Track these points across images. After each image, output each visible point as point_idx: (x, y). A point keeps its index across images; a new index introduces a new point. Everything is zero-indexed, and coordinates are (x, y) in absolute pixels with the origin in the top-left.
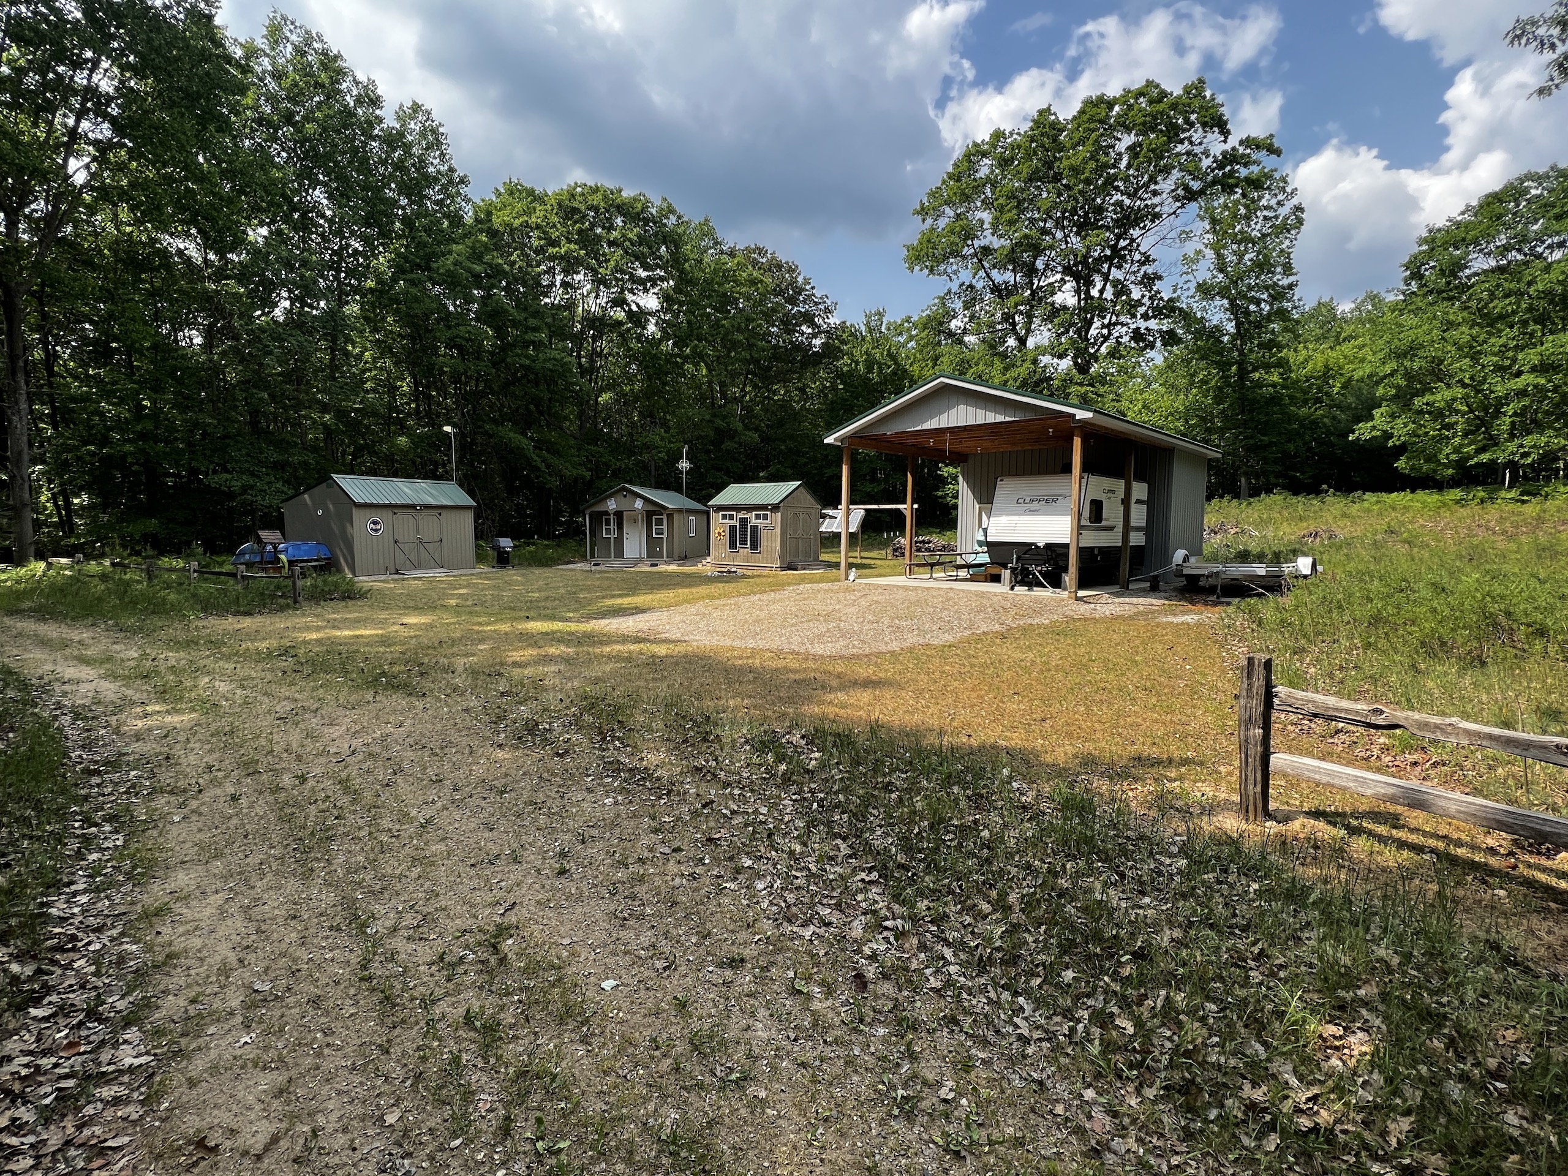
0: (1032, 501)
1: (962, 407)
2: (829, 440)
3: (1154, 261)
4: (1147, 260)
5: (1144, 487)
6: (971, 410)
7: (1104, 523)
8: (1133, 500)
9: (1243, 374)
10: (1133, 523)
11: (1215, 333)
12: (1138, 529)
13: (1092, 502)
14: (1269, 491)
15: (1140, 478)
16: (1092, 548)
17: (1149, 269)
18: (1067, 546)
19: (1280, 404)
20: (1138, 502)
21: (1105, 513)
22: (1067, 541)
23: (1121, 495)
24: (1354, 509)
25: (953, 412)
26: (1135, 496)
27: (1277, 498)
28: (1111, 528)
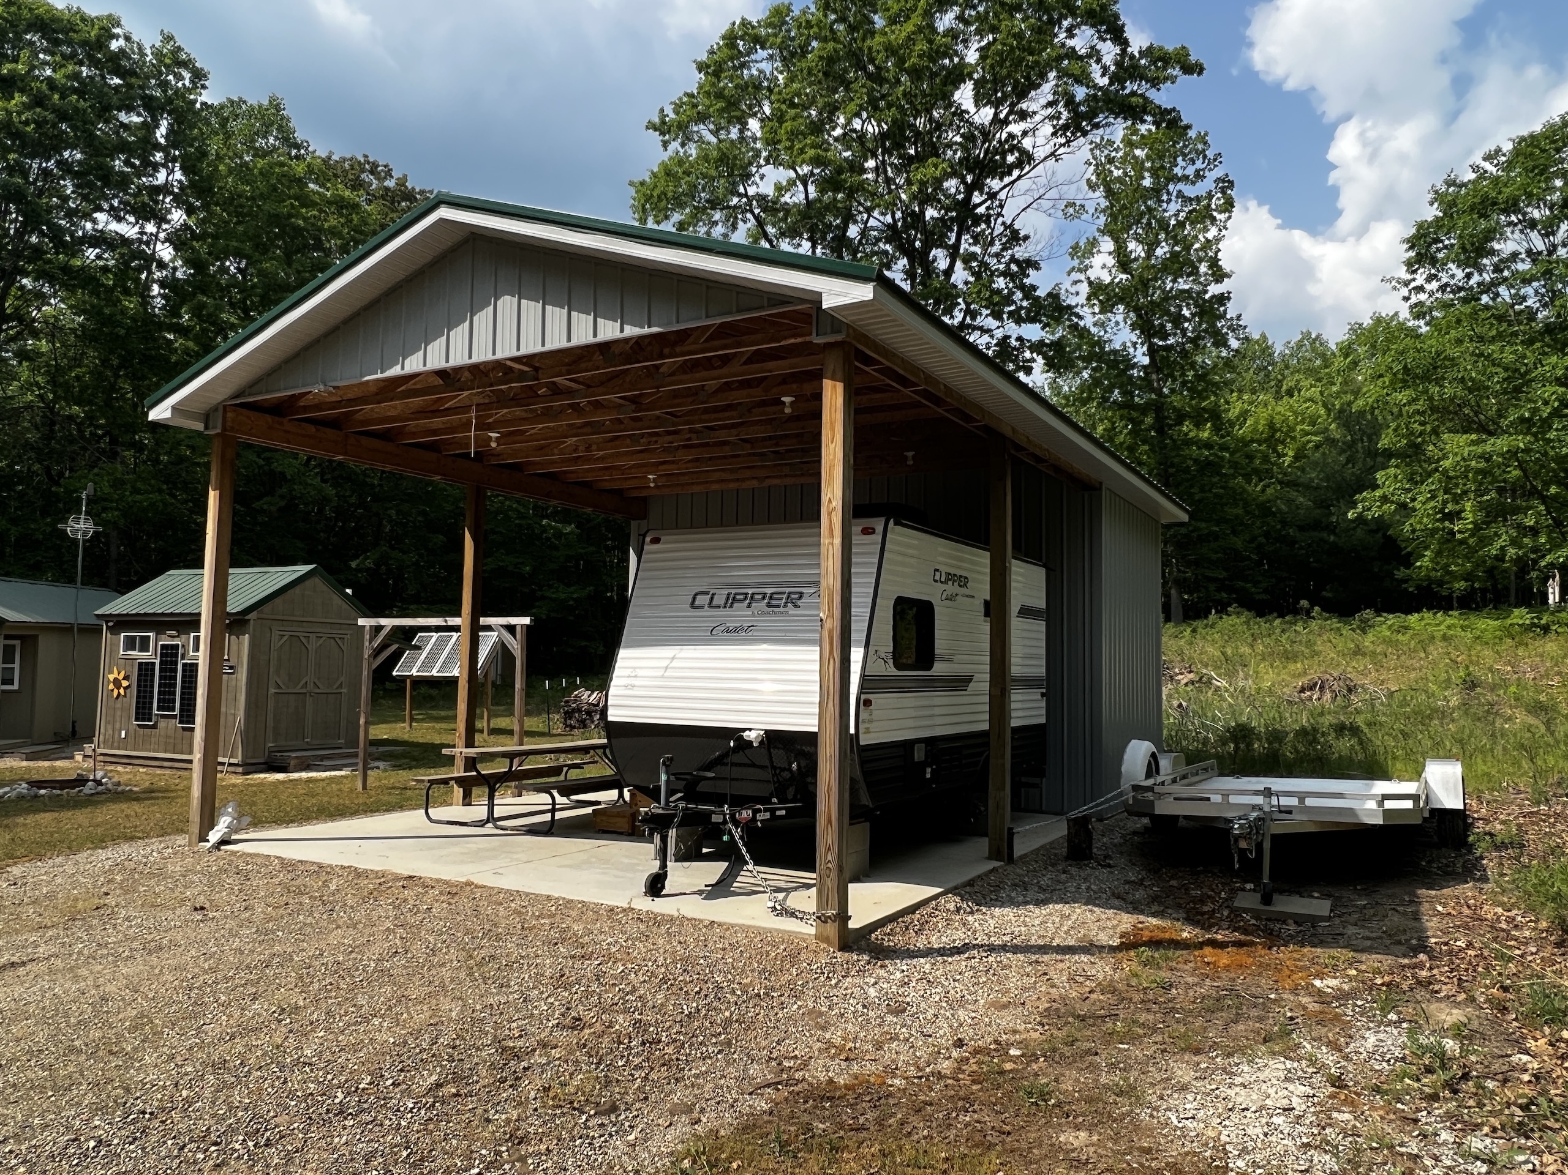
0: (731, 601)
1: (507, 303)
2: (160, 413)
3: (1026, 238)
4: (1014, 237)
5: (1038, 574)
6: (531, 309)
7: (939, 669)
8: (1015, 608)
9: (1161, 427)
10: (1017, 667)
11: (1119, 362)
12: (1028, 682)
13: (902, 605)
14: (1222, 610)
15: (1028, 552)
16: (907, 745)
17: (1020, 252)
18: (811, 738)
19: (1219, 474)
20: (1026, 612)
21: (941, 644)
22: (810, 724)
23: (983, 589)
24: (1368, 641)
25: (483, 319)
26: (1019, 595)
27: (1235, 621)
28: (960, 683)
